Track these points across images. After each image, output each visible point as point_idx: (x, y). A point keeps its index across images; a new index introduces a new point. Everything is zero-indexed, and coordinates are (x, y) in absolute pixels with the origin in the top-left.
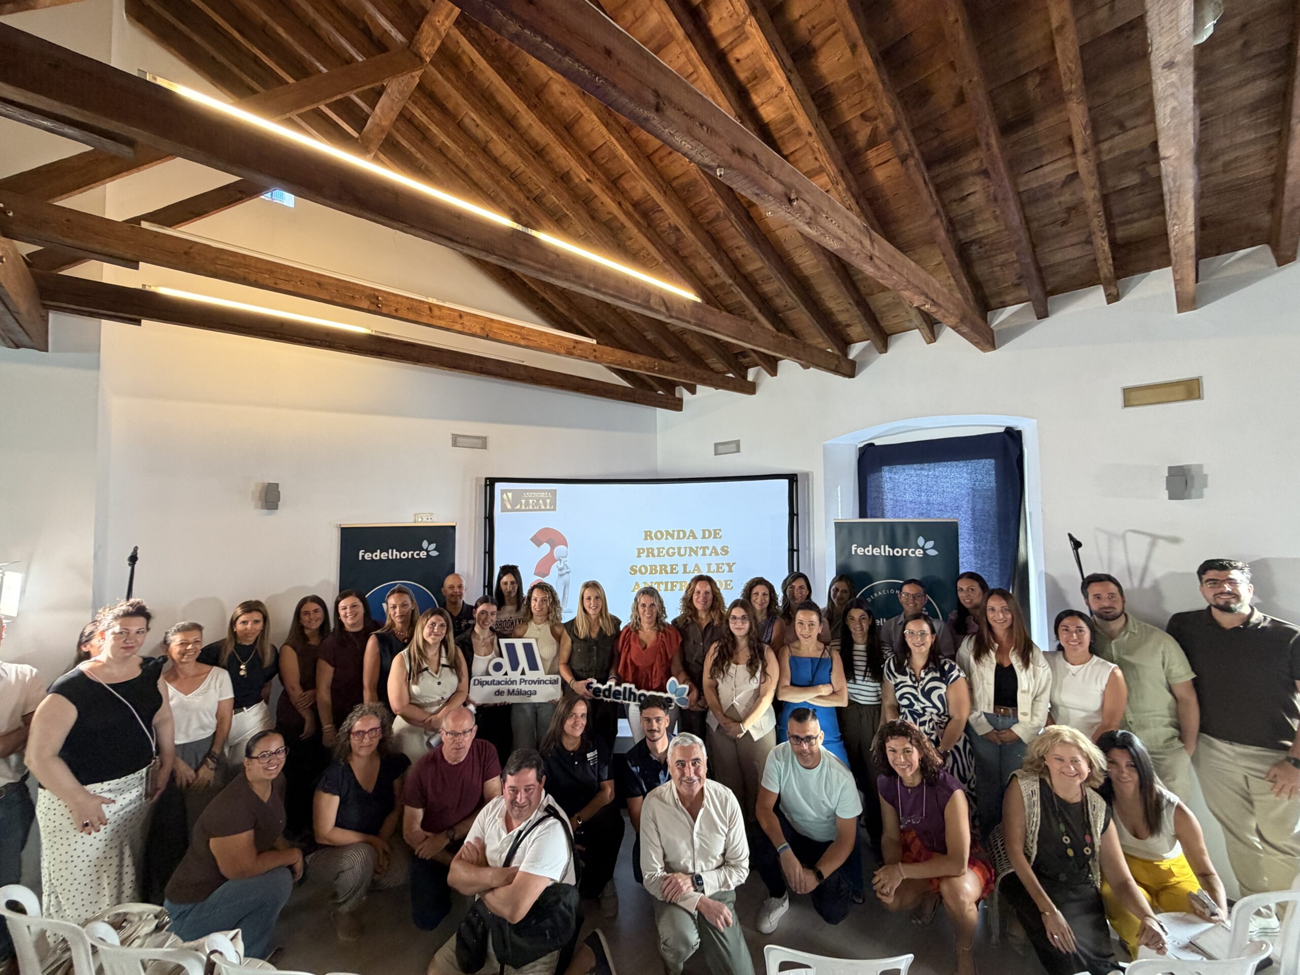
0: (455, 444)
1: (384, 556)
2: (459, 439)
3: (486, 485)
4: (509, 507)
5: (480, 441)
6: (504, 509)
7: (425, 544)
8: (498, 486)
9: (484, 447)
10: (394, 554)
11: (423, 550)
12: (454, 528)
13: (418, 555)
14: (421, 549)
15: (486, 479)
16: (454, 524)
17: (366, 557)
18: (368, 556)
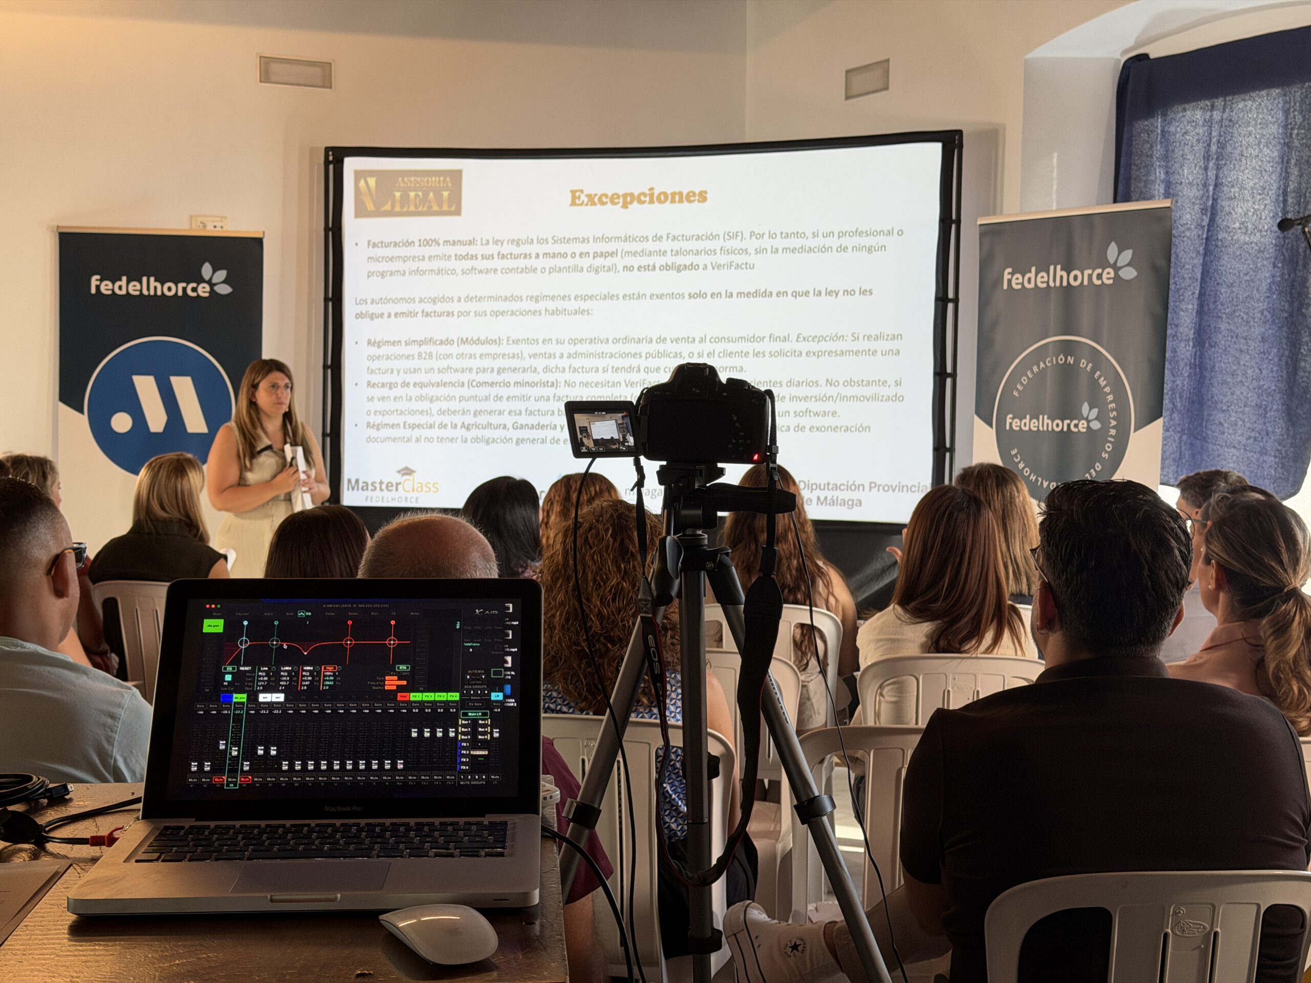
0: (266, 76)
1: (134, 288)
2: (274, 67)
3: (327, 163)
4: (370, 206)
5: (318, 71)
6: (361, 212)
7: (206, 270)
8: (351, 164)
9: (326, 82)
10: (151, 286)
11: (204, 281)
12: (259, 242)
13: (194, 290)
14: (200, 280)
15: (327, 149)
16: (260, 236)
17: (103, 289)
18: (106, 287)
